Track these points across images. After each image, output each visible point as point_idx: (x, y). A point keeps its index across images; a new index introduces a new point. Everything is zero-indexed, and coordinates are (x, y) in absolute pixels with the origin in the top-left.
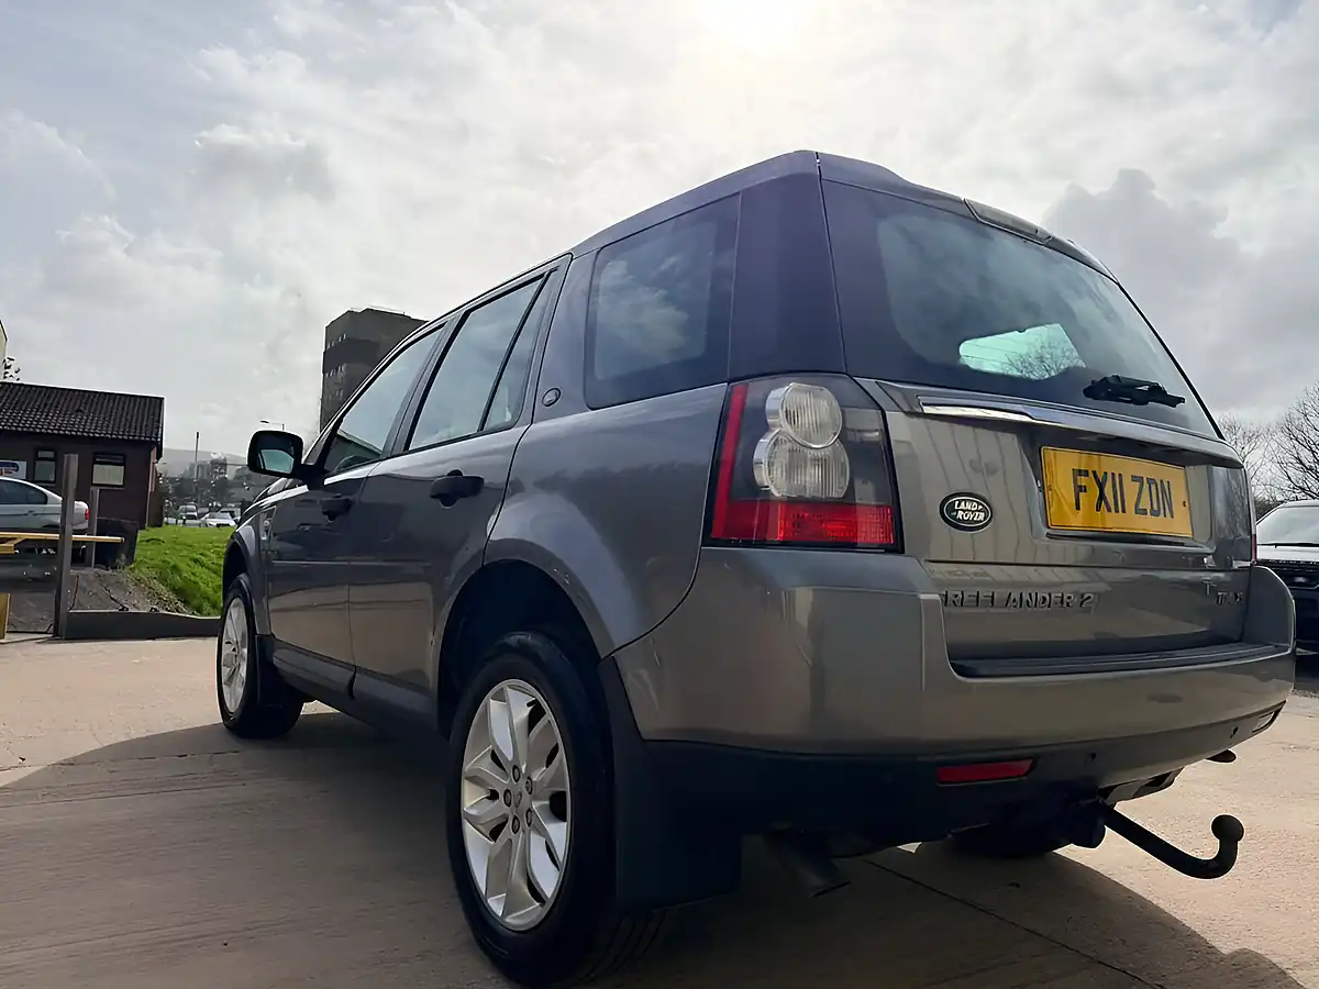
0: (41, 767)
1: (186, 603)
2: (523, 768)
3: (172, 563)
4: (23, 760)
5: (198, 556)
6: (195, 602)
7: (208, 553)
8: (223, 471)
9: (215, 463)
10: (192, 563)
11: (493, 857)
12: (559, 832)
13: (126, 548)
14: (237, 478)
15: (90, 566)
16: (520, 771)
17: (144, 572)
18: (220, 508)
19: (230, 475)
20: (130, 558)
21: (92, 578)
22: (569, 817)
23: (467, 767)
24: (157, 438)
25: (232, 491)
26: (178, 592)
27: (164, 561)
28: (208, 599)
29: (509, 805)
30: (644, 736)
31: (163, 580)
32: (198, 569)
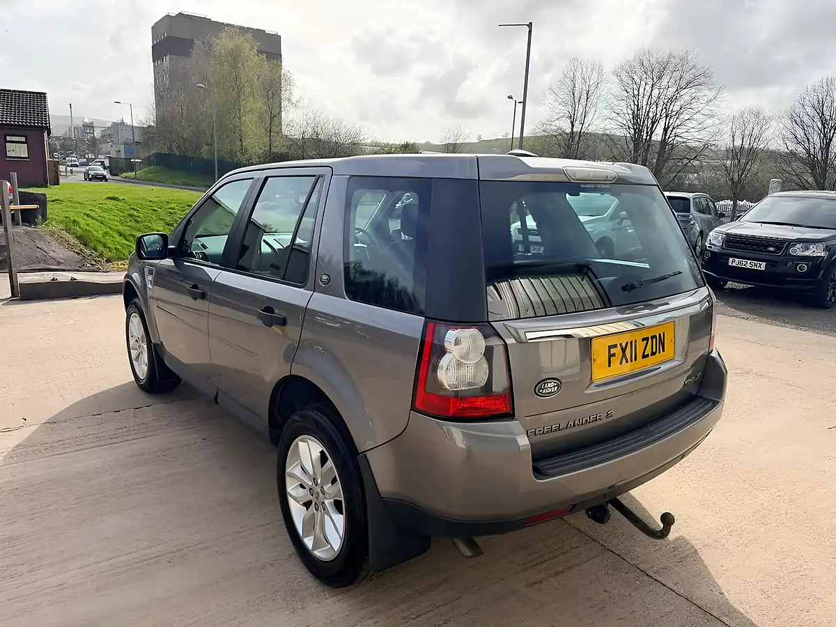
0: (35, 427)
1: (85, 245)
2: (319, 481)
3: (72, 218)
4: (25, 420)
5: (88, 212)
6: (91, 244)
7: (94, 209)
8: (92, 131)
9: (85, 126)
10: (86, 217)
11: (305, 520)
12: (340, 519)
13: (40, 211)
14: (103, 136)
15: (19, 225)
16: (317, 482)
17: (55, 227)
18: (94, 159)
19: (97, 134)
20: (44, 218)
21: (22, 234)
22: (344, 513)
23: (288, 471)
24: (46, 124)
25: (100, 146)
26: (79, 238)
27: (66, 217)
28: (100, 243)
29: (312, 495)
30: (383, 496)
31: (68, 230)
32: (90, 221)
